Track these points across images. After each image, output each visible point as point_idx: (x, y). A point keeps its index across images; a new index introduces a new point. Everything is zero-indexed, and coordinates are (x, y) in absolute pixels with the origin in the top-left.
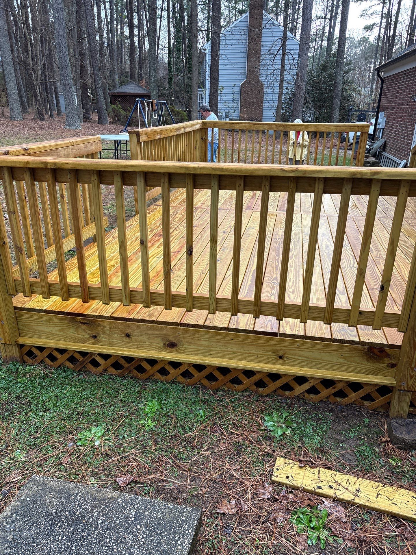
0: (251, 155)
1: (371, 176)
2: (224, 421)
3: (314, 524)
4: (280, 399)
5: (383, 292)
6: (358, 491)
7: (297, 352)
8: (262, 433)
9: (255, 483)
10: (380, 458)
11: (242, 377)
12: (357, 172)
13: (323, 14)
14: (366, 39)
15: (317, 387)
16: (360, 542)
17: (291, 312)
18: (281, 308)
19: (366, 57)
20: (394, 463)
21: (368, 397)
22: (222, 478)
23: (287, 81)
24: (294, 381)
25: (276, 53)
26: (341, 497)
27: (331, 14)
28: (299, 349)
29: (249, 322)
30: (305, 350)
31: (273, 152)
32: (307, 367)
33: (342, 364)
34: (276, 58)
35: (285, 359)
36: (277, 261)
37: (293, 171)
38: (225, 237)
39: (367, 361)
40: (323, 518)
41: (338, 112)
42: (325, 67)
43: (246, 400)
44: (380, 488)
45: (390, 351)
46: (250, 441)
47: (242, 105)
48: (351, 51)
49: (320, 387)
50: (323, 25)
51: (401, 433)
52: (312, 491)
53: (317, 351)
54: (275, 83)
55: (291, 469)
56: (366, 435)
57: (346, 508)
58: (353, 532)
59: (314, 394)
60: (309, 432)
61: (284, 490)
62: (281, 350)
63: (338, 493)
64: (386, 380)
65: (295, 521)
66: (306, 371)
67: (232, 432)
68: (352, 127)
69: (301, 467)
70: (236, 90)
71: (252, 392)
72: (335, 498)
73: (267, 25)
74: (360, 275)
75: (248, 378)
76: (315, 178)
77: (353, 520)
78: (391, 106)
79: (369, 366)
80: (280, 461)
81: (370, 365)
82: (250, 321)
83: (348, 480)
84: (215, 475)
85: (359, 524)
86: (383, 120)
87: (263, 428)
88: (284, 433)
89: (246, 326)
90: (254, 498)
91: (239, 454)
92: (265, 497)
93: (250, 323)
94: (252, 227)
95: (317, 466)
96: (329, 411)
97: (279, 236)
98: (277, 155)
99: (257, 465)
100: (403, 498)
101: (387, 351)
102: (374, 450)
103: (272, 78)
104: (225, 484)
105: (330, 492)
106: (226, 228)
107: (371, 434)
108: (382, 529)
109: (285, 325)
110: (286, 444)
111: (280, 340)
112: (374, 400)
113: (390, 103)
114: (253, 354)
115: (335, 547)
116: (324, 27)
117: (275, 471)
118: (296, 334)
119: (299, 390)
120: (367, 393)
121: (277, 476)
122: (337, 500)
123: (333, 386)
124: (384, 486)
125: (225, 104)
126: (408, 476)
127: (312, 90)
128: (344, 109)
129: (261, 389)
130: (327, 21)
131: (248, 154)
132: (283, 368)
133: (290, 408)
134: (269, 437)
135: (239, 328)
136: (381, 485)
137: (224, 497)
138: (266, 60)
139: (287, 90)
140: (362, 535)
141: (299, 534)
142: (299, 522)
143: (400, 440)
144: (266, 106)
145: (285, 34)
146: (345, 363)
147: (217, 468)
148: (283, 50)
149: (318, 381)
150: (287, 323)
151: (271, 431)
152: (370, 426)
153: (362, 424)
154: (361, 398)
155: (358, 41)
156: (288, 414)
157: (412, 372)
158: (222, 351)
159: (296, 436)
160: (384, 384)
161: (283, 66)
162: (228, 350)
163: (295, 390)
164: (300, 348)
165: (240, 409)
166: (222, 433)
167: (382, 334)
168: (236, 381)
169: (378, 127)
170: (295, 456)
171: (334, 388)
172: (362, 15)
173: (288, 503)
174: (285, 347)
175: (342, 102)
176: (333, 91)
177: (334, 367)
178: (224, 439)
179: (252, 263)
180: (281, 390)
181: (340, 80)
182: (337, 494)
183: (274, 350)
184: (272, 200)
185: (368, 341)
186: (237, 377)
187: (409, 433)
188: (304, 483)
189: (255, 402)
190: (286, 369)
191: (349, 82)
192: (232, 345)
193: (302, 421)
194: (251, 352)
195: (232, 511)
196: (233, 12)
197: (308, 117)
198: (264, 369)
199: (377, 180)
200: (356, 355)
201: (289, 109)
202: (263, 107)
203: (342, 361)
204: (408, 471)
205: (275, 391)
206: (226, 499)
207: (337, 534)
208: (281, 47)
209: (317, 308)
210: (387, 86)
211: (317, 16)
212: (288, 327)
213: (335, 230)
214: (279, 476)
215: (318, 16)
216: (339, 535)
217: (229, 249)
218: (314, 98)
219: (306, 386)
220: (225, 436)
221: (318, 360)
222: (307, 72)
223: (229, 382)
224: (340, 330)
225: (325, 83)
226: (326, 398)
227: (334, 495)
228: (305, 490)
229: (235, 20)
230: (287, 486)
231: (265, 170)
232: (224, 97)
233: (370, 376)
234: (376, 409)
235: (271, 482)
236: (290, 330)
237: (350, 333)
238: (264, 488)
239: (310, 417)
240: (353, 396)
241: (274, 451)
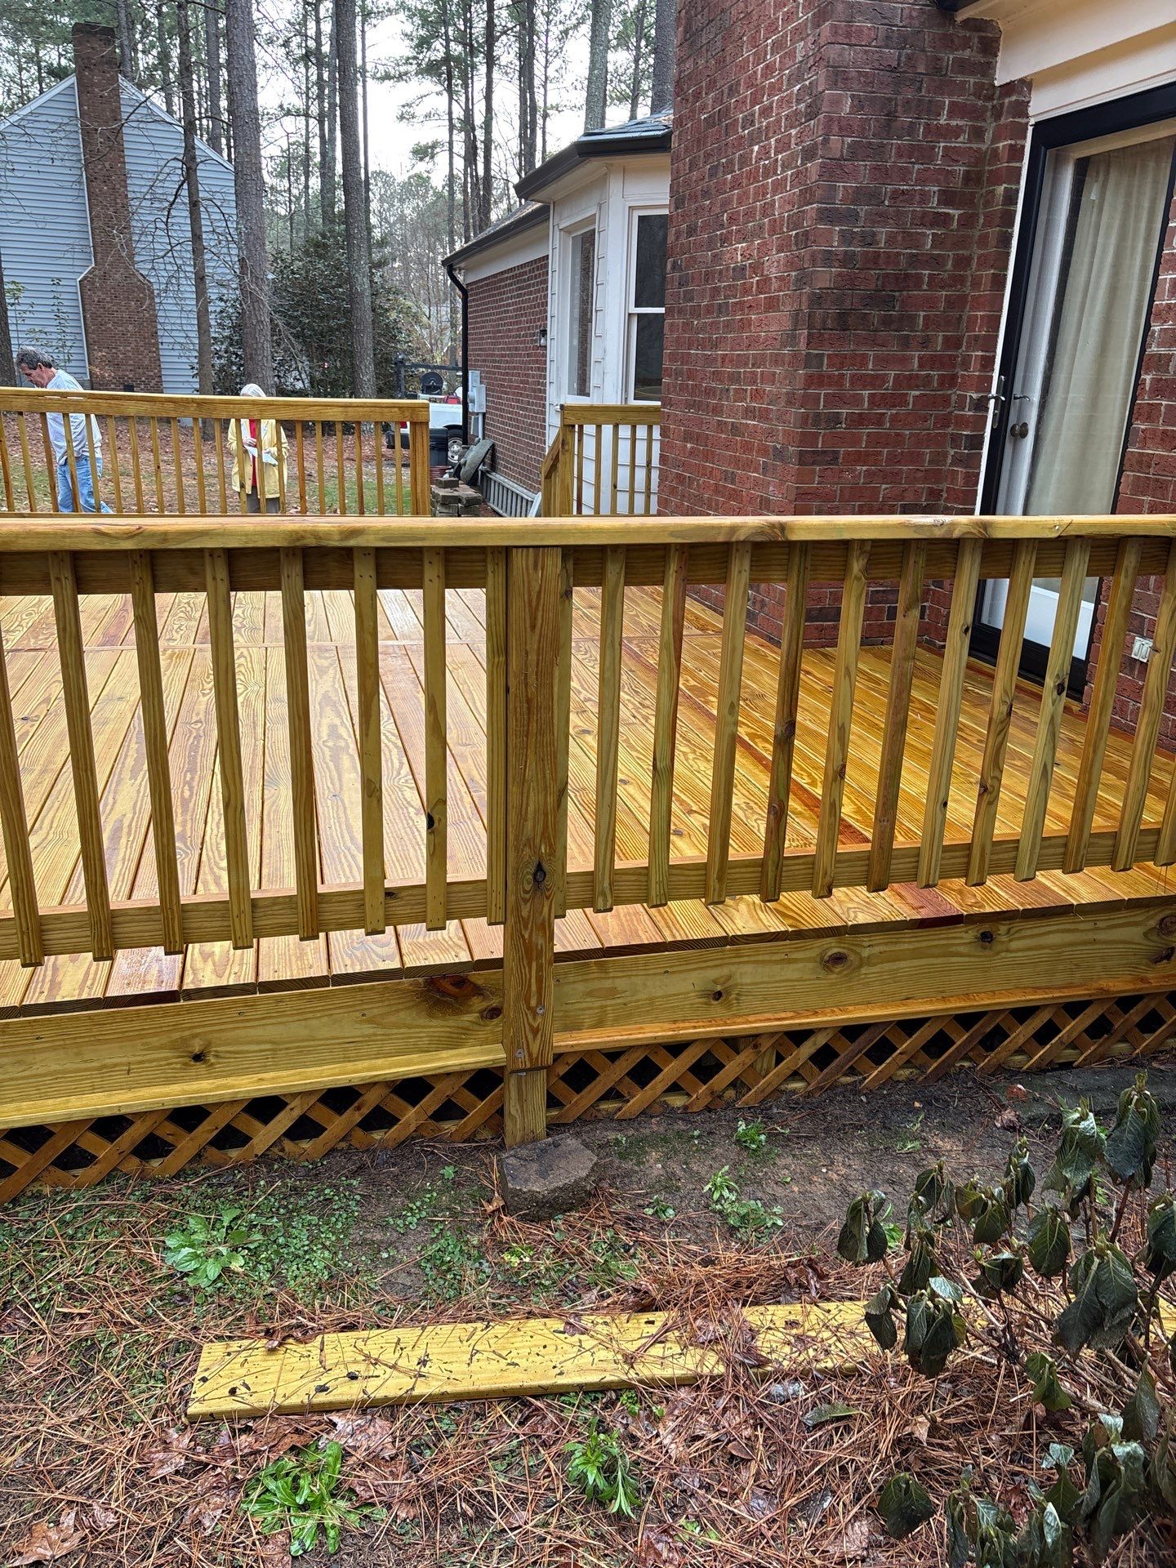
0: (132, 486)
1: (341, 540)
2: (39, 1288)
3: (306, 1492)
4: (215, 1176)
5: (433, 832)
6: (423, 1363)
7: (241, 1033)
8: (161, 1289)
9: (138, 1440)
10: (482, 1257)
11: (91, 1143)
12: (305, 531)
13: (299, 103)
14: (422, 181)
15: (312, 1116)
16: (430, 1497)
17: (205, 924)
18: (173, 919)
19: (427, 227)
20: (515, 1261)
21: (449, 1111)
22: (32, 1461)
23: (216, 277)
24: (245, 1116)
25: (171, 199)
26: (380, 1394)
27: (321, 108)
28: (247, 1024)
29: (91, 976)
30: (264, 1022)
31: (199, 475)
32: (276, 1067)
33: (368, 1039)
34: (173, 213)
35: (213, 1060)
36: (186, 787)
37: (130, 535)
38: (27, 732)
39: (431, 1016)
40: (331, 1469)
41: (372, 367)
42: (317, 248)
43: (113, 1205)
44: (479, 1334)
45: (479, 978)
46: (123, 1324)
47: (91, 341)
48: (389, 210)
49: (321, 1114)
50: (304, 132)
51: (526, 1181)
52: (302, 1405)
53: (296, 1018)
54: (183, 281)
55: (242, 1365)
56: (448, 1209)
57: (393, 1418)
58: (411, 1477)
59: (311, 1138)
60: (298, 1246)
61: (225, 1429)
62: (195, 1036)
63: (372, 1385)
64: (482, 1053)
65: (255, 1507)
66: (273, 1078)
67: (65, 1315)
68: (386, 410)
69: (272, 1351)
70: (63, 296)
71: (128, 1180)
72: (363, 1401)
73: (133, 117)
74: (370, 796)
75: (112, 1140)
76: (201, 550)
77: (415, 1443)
78: (492, 355)
79: (436, 1027)
80: (212, 1353)
81: (440, 1025)
82: (96, 974)
83: (398, 1343)
84: (10, 1460)
85: (430, 1448)
86: (479, 392)
87: (160, 1273)
88: (226, 1270)
89: (81, 989)
90: (134, 1485)
91: (86, 1371)
92: (168, 1470)
93: (94, 979)
94: (118, 694)
95: (322, 1330)
96: (354, 1174)
97: (198, 714)
98: (213, 485)
99: (144, 1386)
100: (534, 1342)
101: (473, 979)
102: (466, 1242)
103: (169, 267)
104: (39, 1477)
105: (349, 1392)
106: (35, 704)
107: (459, 1204)
108: (486, 1441)
109: (199, 964)
110: (232, 1298)
111: (189, 1010)
112: (465, 1114)
113: (490, 349)
114: (115, 1065)
115: (366, 1536)
116: (307, 138)
117: (197, 1385)
118: (231, 983)
119: (264, 1136)
120: (444, 1099)
121: (202, 1400)
122: (367, 1408)
123: (356, 1104)
124: (487, 1327)
125: (32, 335)
126: (547, 1283)
127: (293, 308)
128: (387, 361)
129: (155, 1163)
130: (313, 123)
131: (122, 485)
132: (209, 1087)
133: (246, 1193)
134: (181, 1294)
135: (58, 999)
136: (480, 1325)
137: (37, 1516)
138: (144, 216)
139: (223, 304)
140: (431, 1476)
141: (266, 1537)
142: (265, 1501)
143: (526, 1199)
144: (165, 346)
145: (190, 148)
146: (375, 1035)
147: (19, 1437)
148: (189, 189)
149: (314, 1099)
150: (206, 957)
151: (187, 1275)
152: (457, 1184)
153: (439, 1183)
154: (431, 1117)
155: (405, 183)
156: (238, 1212)
157: (534, 1019)
158: (12, 1079)
159: (261, 1267)
160: (479, 1066)
161: (197, 237)
162: (35, 1072)
163: (255, 1141)
164: (248, 1021)
165: (91, 1239)
166: (34, 1324)
167: (459, 939)
168: (74, 1158)
169: (471, 408)
170: (258, 1324)
171: (359, 1108)
172: (402, 117)
173: (235, 1464)
174: (204, 1026)
175: (379, 343)
176: (349, 311)
177: (348, 1050)
178: (39, 1341)
179: (111, 800)
180: (214, 1150)
181: (363, 284)
182: (369, 1391)
183: (176, 1040)
184: (182, 615)
185: (423, 963)
186: (74, 1145)
187: (543, 1174)
188: (280, 1392)
189: (138, 1205)
190: (218, 1088)
191: (389, 291)
192: (44, 1056)
193: (280, 1220)
194: (108, 1061)
195: (67, 1544)
196: (32, 71)
197: (295, 379)
198: (154, 1103)
199: (365, 551)
200: (400, 1007)
201: (237, 355)
202: (158, 349)
203: (368, 1029)
204: (547, 1269)
205: (198, 1156)
206: (47, 1517)
207: (372, 1497)
208: (183, 182)
209: (275, 901)
210: (477, 306)
211: (281, 106)
212: (210, 966)
213: (353, 684)
214: (208, 1398)
215: (285, 107)
216: (376, 1499)
217: (39, 768)
218: (303, 329)
219: (283, 1121)
220: (44, 1333)
221: (302, 1041)
222: (272, 259)
223: (52, 1168)
224: (354, 948)
225: (324, 290)
226: (341, 1141)
227: (362, 1394)
228: (283, 1411)
229: (41, 91)
230: (230, 1416)
231: (45, 535)
232: (28, 315)
233: (444, 1054)
234: (474, 1134)
235: (187, 1423)
236: (214, 977)
237: (379, 950)
238: (166, 1446)
239: (301, 1203)
240: (411, 1116)
241: (195, 1329)
